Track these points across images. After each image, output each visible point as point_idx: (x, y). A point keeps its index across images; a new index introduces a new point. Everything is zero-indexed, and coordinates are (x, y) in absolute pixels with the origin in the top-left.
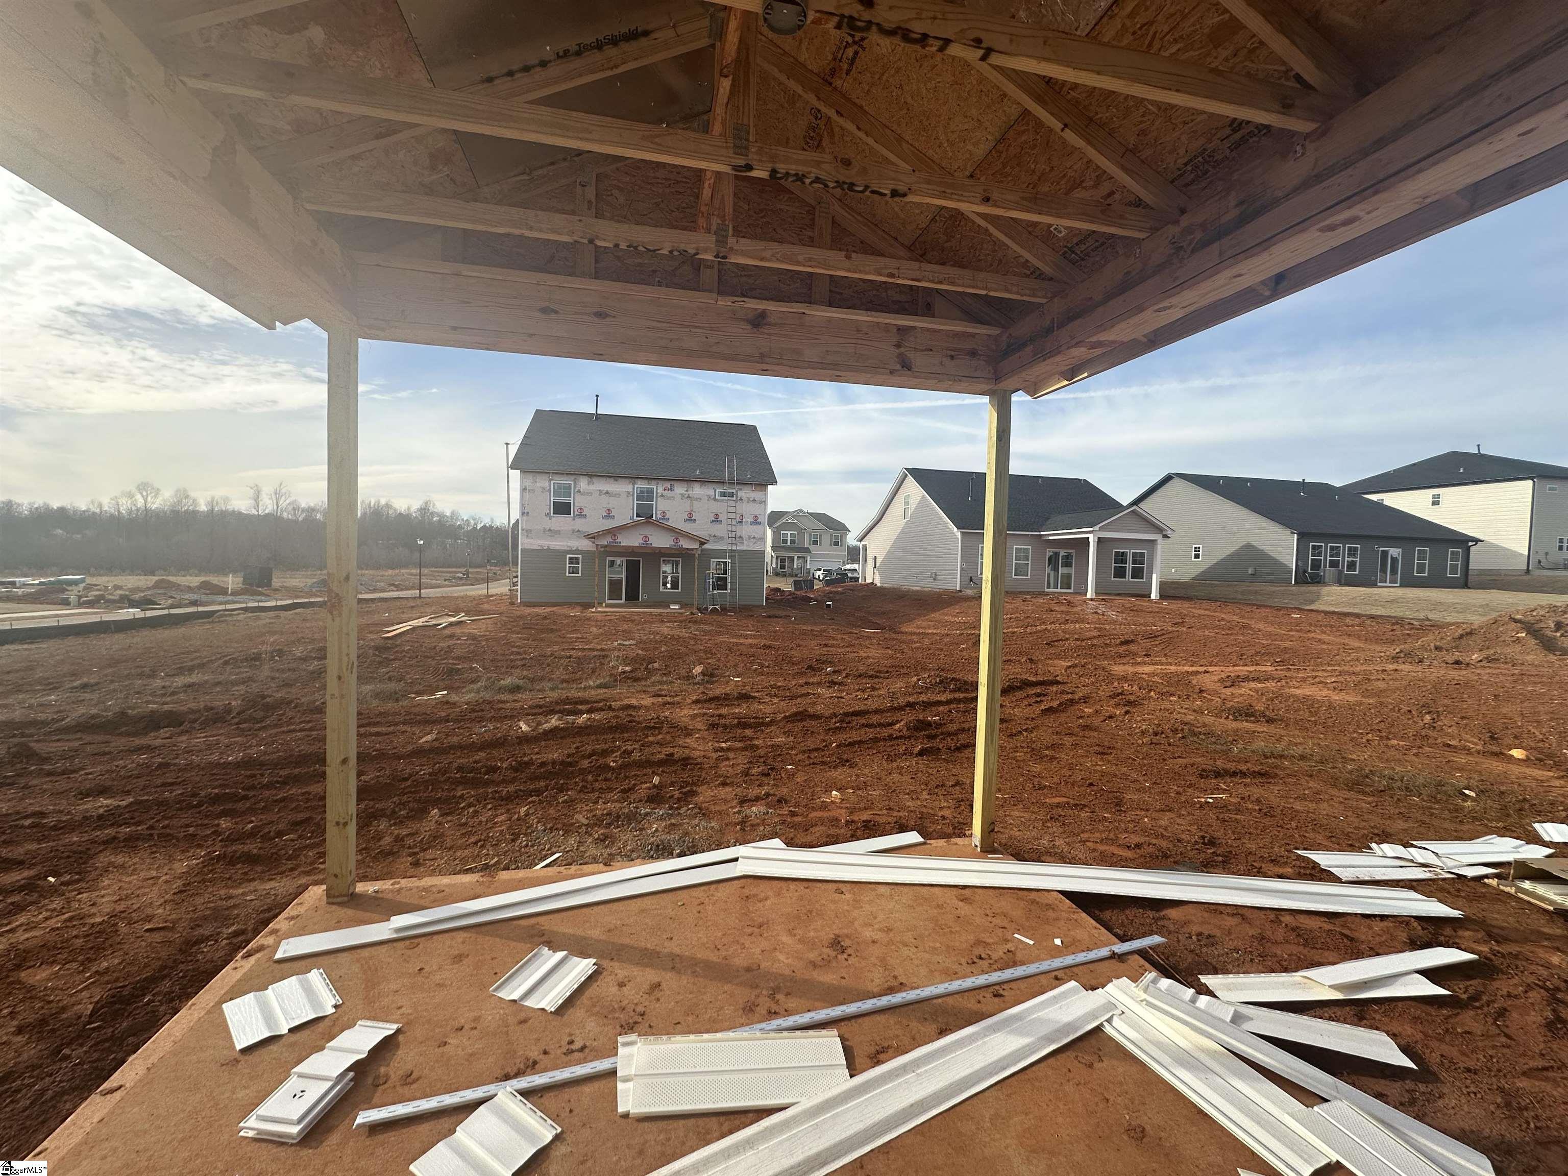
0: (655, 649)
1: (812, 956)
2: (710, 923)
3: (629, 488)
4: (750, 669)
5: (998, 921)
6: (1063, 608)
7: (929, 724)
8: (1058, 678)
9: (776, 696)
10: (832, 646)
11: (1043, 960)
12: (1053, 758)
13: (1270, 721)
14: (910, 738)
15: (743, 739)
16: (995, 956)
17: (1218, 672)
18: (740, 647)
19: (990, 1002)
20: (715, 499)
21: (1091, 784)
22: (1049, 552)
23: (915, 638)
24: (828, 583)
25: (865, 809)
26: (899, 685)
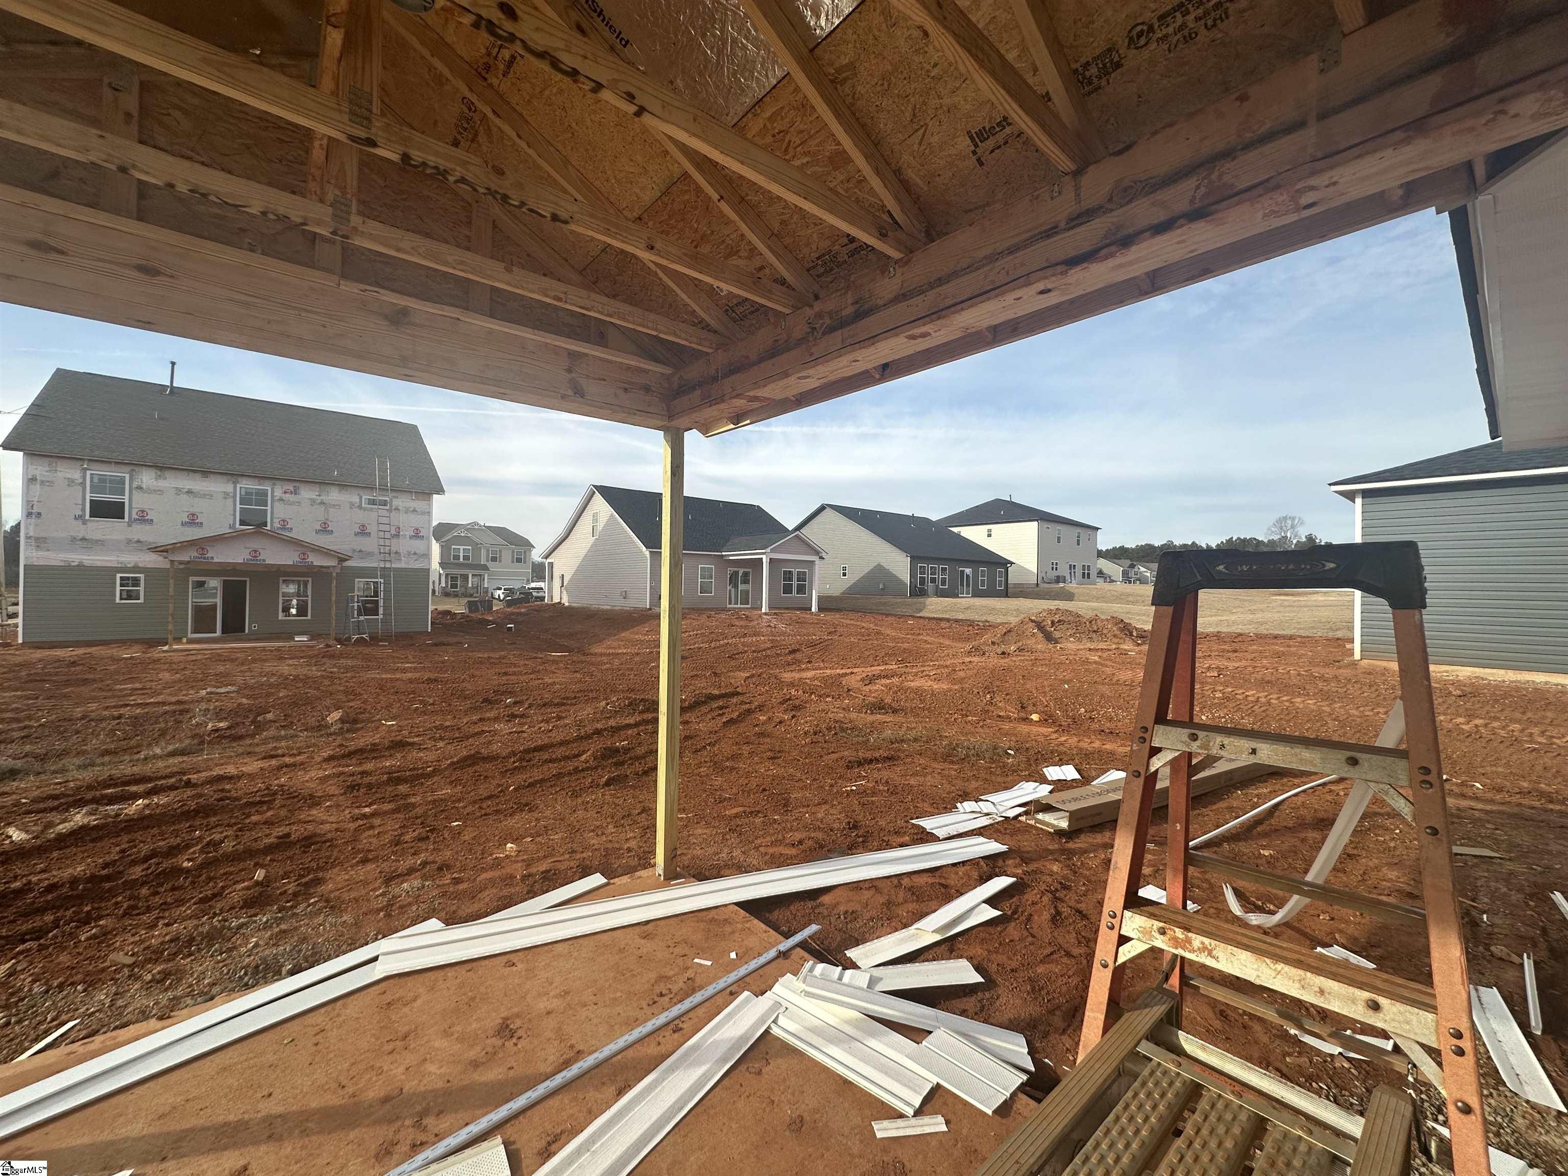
0: (269, 695)
1: (472, 1054)
2: (331, 1055)
3: (229, 488)
4: (409, 708)
5: (677, 951)
6: (742, 623)
7: (617, 750)
8: (738, 690)
9: (441, 739)
10: (514, 674)
11: (720, 978)
12: (732, 769)
13: (895, 711)
14: (596, 768)
15: (395, 798)
16: (675, 988)
17: (861, 672)
18: (398, 684)
19: (669, 1038)
20: (360, 507)
21: (764, 790)
22: (730, 570)
23: (605, 659)
24: (509, 604)
25: (545, 857)
26: (587, 711)
